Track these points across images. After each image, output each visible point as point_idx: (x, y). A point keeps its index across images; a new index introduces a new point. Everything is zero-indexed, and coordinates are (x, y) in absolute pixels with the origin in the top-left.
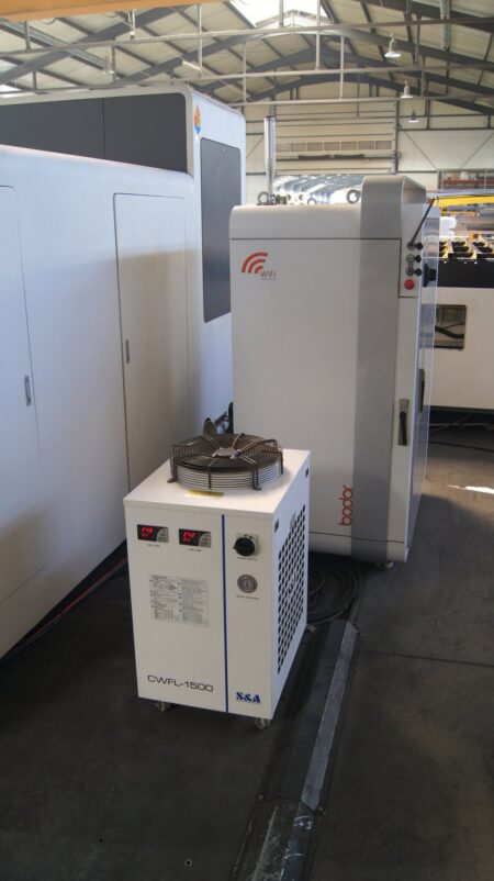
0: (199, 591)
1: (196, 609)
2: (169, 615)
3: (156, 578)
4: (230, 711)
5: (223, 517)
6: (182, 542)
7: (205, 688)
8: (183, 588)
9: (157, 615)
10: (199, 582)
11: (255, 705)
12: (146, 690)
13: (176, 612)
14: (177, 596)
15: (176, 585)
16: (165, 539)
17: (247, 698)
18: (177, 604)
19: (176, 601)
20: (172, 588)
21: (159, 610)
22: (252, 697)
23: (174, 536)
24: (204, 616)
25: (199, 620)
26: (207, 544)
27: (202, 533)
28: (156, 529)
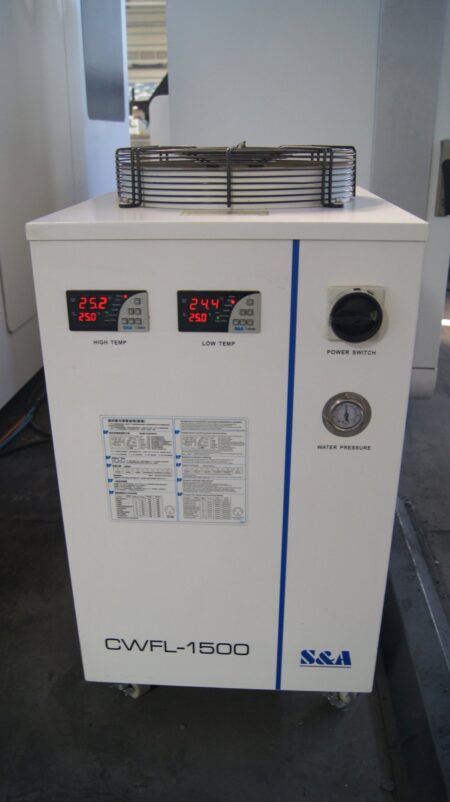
0: (227, 444)
1: (215, 487)
2: (153, 509)
3: (118, 426)
4: (284, 687)
5: (296, 243)
6: (185, 325)
7: (233, 649)
8: (187, 442)
9: (122, 512)
10: (228, 423)
11: (342, 670)
12: (100, 665)
13: (169, 499)
14: (172, 461)
15: (168, 435)
16: (140, 323)
17: (325, 659)
18: (171, 483)
19: (168, 474)
20: (158, 443)
21: (126, 498)
22: (334, 657)
23: (164, 311)
24: (236, 501)
25: (223, 511)
26: (250, 325)
27: (239, 295)
28: (118, 297)
